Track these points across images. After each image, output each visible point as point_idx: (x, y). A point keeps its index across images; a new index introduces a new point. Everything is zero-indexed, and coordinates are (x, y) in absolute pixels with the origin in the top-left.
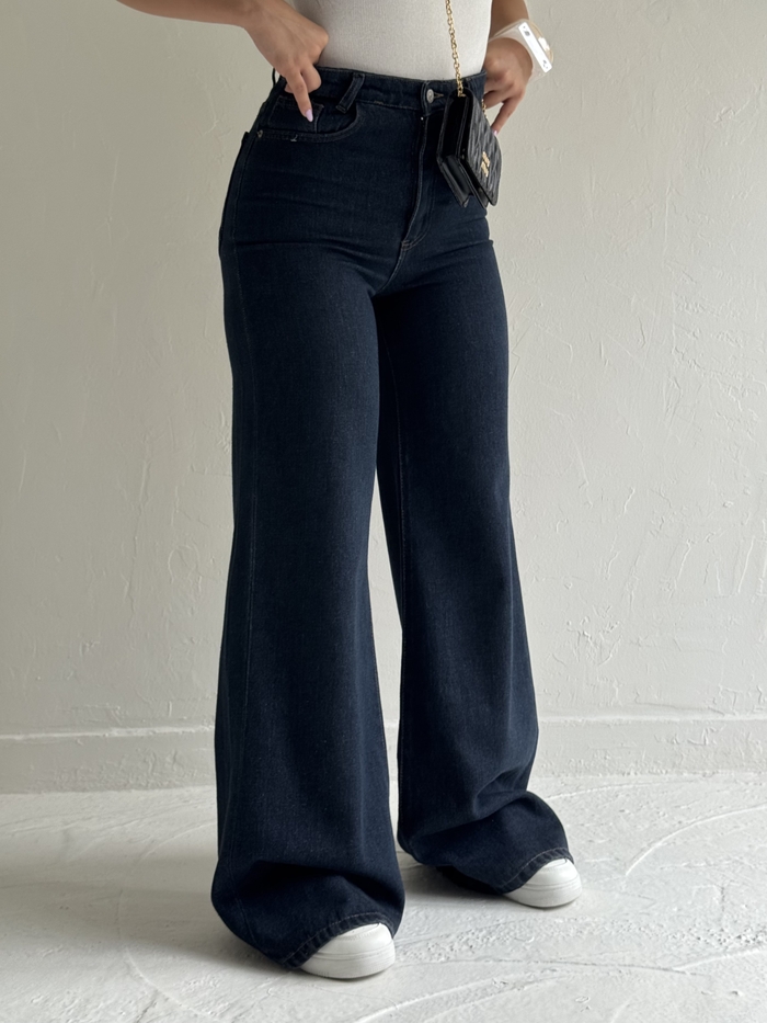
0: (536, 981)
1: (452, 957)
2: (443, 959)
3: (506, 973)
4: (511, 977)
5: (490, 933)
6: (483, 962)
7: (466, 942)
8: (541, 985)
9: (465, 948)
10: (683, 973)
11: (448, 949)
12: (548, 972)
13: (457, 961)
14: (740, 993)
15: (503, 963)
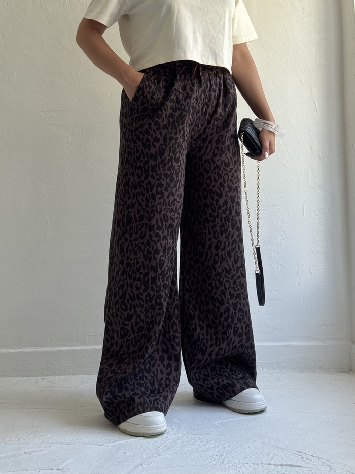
0: (41, 451)
1: (8, 443)
2: (3, 444)
3: (29, 449)
4: (30, 450)
5: (31, 434)
6: (20, 445)
7: (18, 438)
8: (41, 452)
9: (17, 440)
10: (108, 446)
11: (8, 441)
12: (48, 448)
13: (9, 445)
14: (128, 453)
15: (30, 445)
